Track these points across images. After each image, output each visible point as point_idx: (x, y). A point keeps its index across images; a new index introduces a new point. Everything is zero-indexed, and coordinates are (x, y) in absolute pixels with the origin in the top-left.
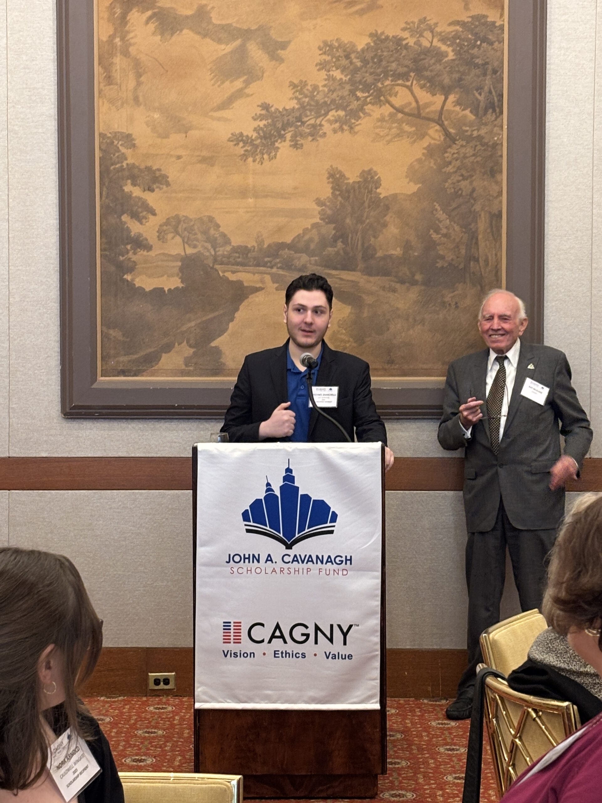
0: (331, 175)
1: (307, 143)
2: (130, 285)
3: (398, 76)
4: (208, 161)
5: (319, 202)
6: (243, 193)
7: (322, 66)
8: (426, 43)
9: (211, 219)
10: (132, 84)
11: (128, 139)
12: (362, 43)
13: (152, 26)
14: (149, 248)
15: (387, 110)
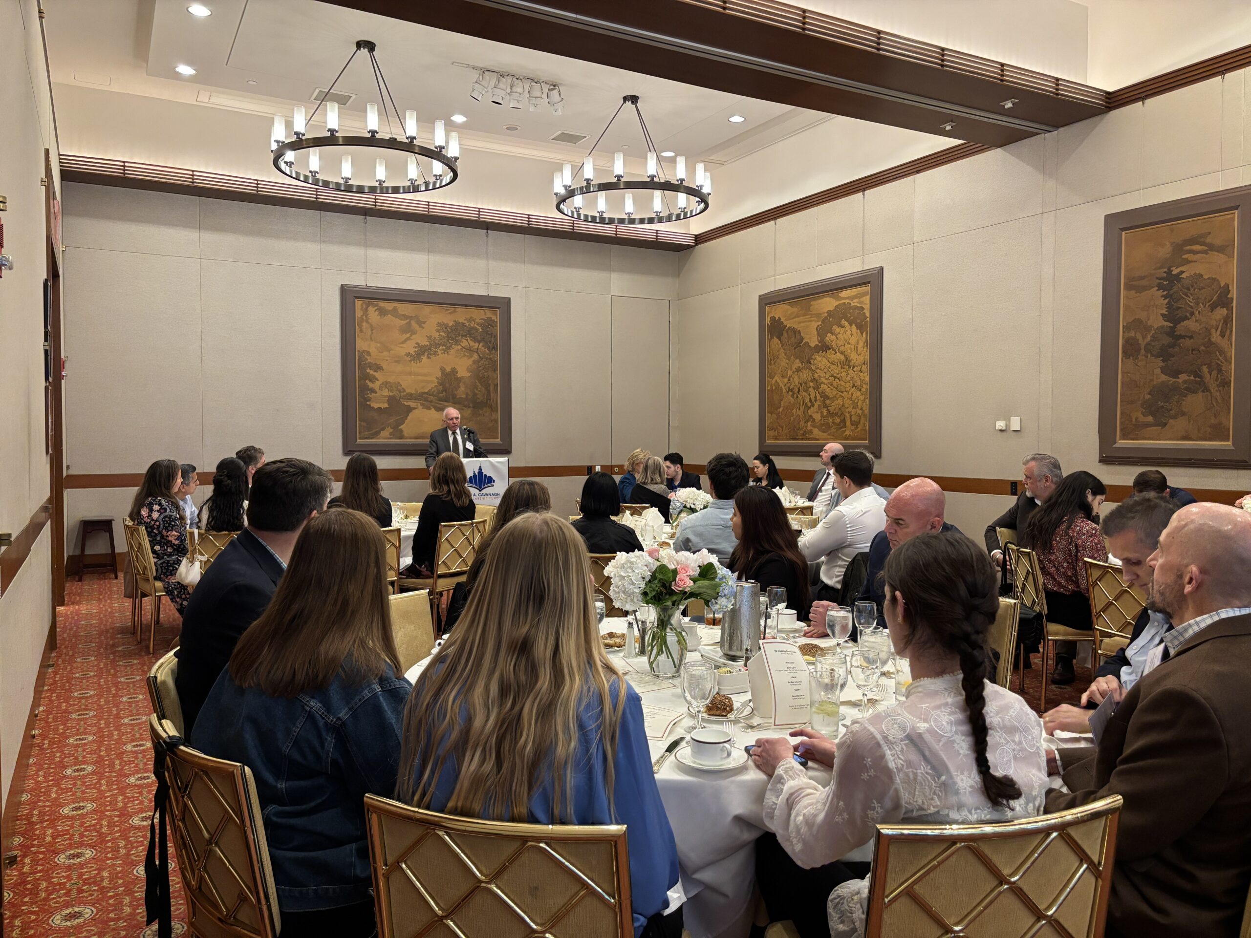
0: (441, 369)
1: (433, 357)
2: (369, 406)
3: (463, 336)
4: (398, 362)
5: (437, 378)
6: (410, 374)
7: (438, 331)
8: (472, 325)
9: (399, 383)
10: (370, 333)
11: (368, 353)
12: (451, 324)
13: (377, 313)
14: (376, 393)
15: (459, 347)
